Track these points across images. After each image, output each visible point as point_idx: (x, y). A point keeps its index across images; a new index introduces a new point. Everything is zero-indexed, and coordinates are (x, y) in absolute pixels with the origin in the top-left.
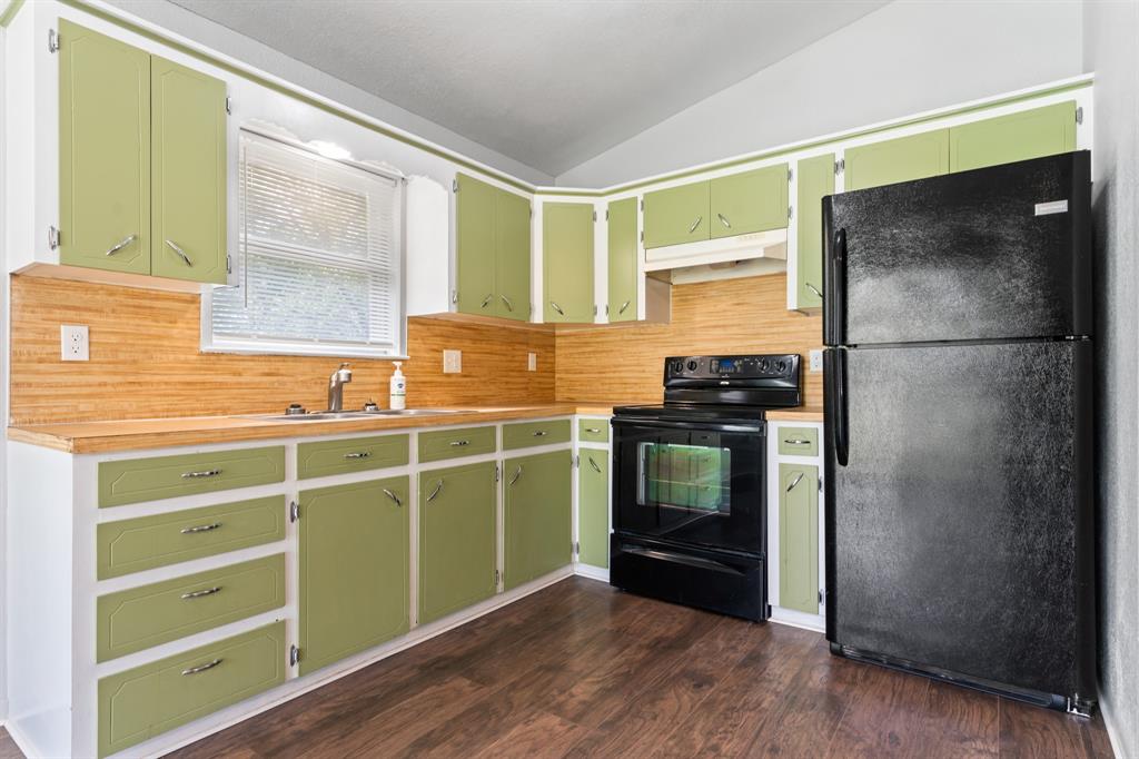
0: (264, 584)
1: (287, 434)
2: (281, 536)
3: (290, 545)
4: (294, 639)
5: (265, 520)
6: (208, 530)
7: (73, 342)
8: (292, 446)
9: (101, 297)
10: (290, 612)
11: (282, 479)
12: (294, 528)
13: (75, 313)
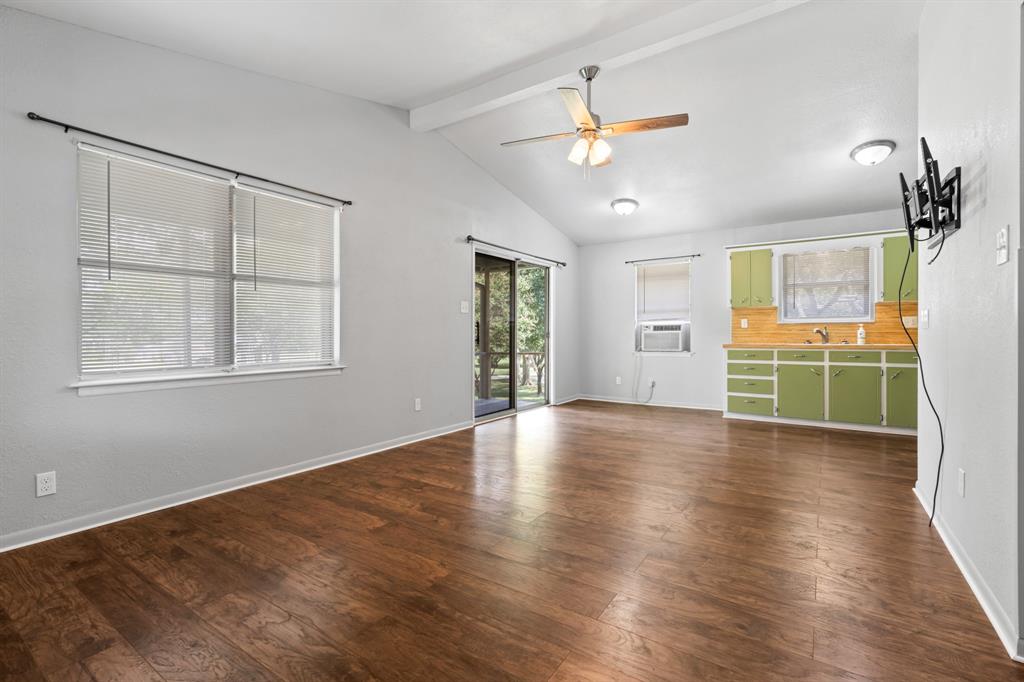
0: (767, 387)
1: (774, 347)
2: (773, 375)
3: (775, 378)
4: (776, 404)
5: (768, 370)
6: (752, 369)
7: (744, 323)
8: (776, 351)
9: (750, 311)
10: (775, 397)
11: (772, 359)
12: (776, 374)
13: (745, 316)
